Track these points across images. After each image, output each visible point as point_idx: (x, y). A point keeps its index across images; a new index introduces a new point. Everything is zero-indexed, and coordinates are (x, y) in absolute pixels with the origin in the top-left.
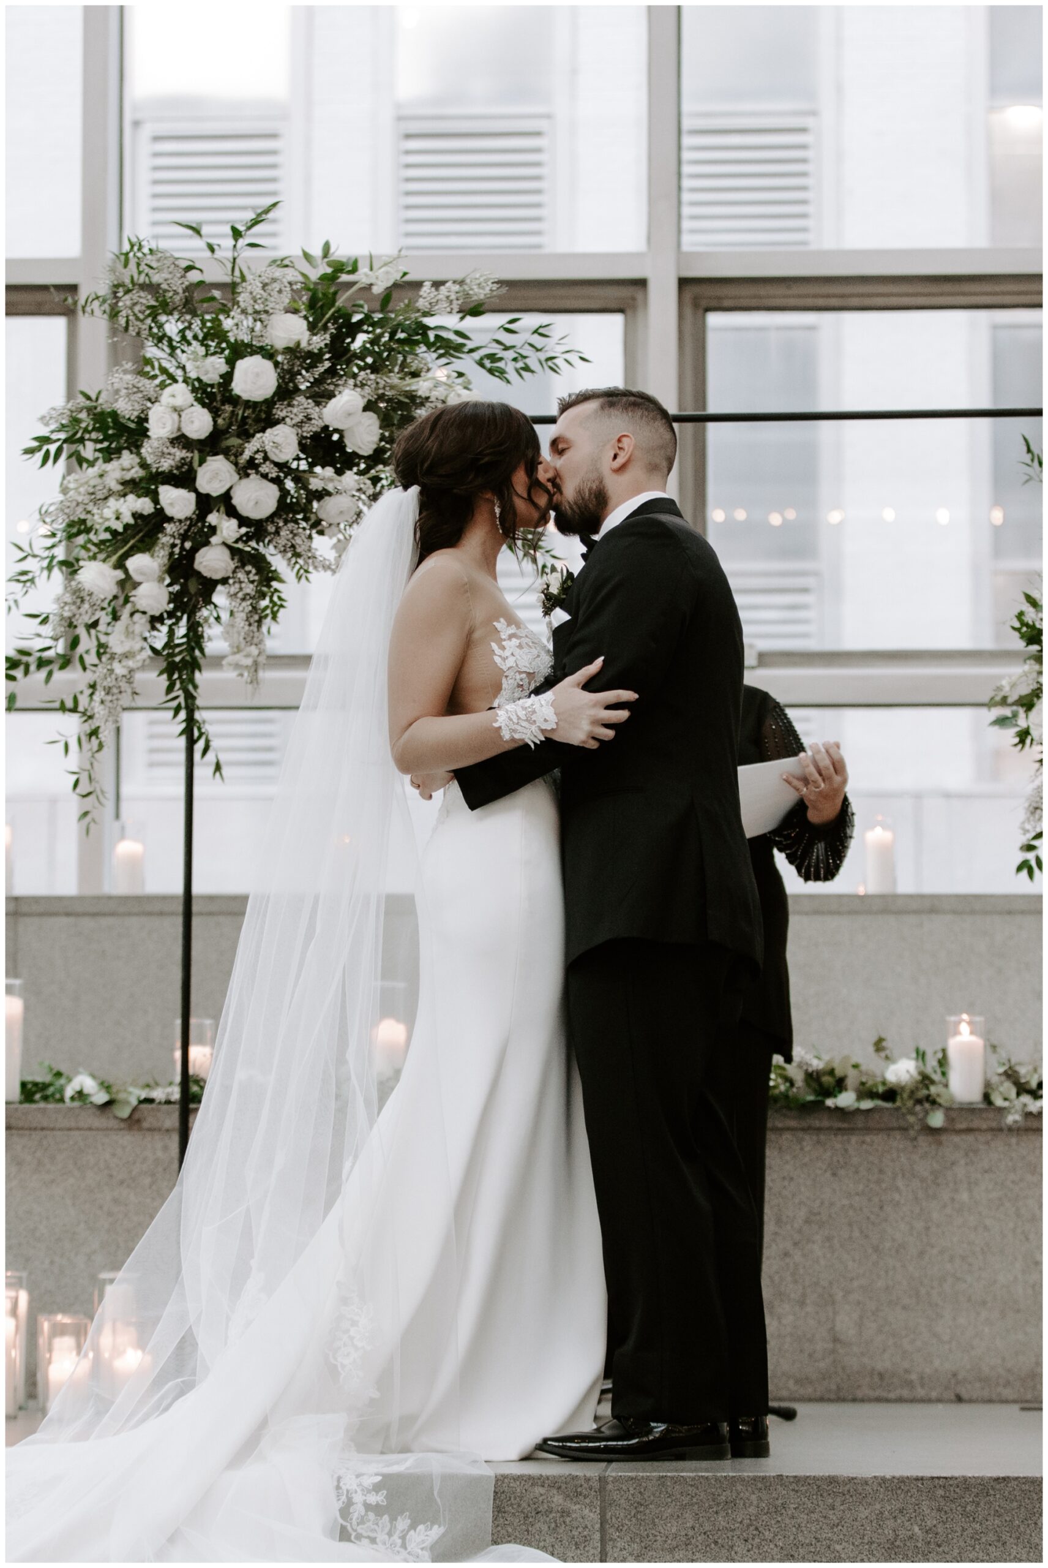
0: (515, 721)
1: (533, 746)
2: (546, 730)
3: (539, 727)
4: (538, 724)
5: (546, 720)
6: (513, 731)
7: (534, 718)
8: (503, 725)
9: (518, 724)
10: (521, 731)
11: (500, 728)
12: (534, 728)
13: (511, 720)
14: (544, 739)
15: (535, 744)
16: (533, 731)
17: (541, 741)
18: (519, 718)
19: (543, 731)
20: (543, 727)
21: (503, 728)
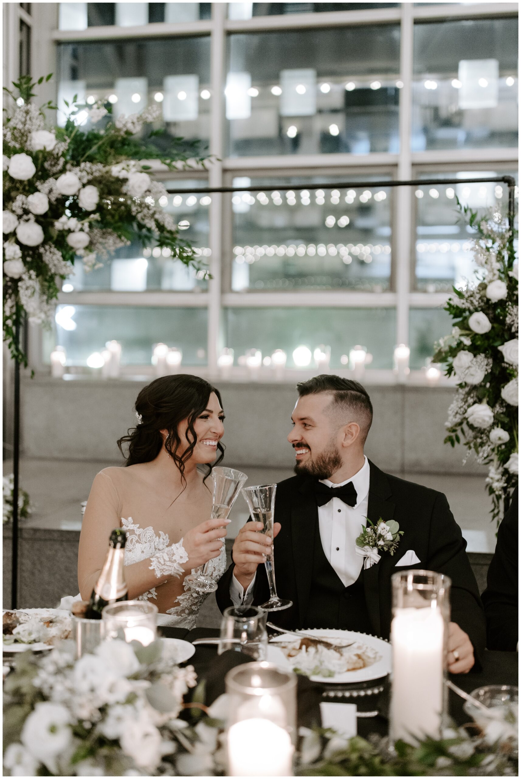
0: (163, 563)
1: (179, 577)
2: (183, 564)
3: (178, 563)
4: (177, 562)
5: (181, 557)
6: (163, 570)
7: (174, 558)
8: (155, 567)
9: (164, 564)
10: (168, 569)
11: (154, 570)
12: (175, 565)
13: (160, 563)
14: (184, 571)
15: (180, 575)
16: (176, 567)
17: (182, 573)
18: (164, 560)
19: (181, 565)
20: (181, 562)
21: (156, 569)
